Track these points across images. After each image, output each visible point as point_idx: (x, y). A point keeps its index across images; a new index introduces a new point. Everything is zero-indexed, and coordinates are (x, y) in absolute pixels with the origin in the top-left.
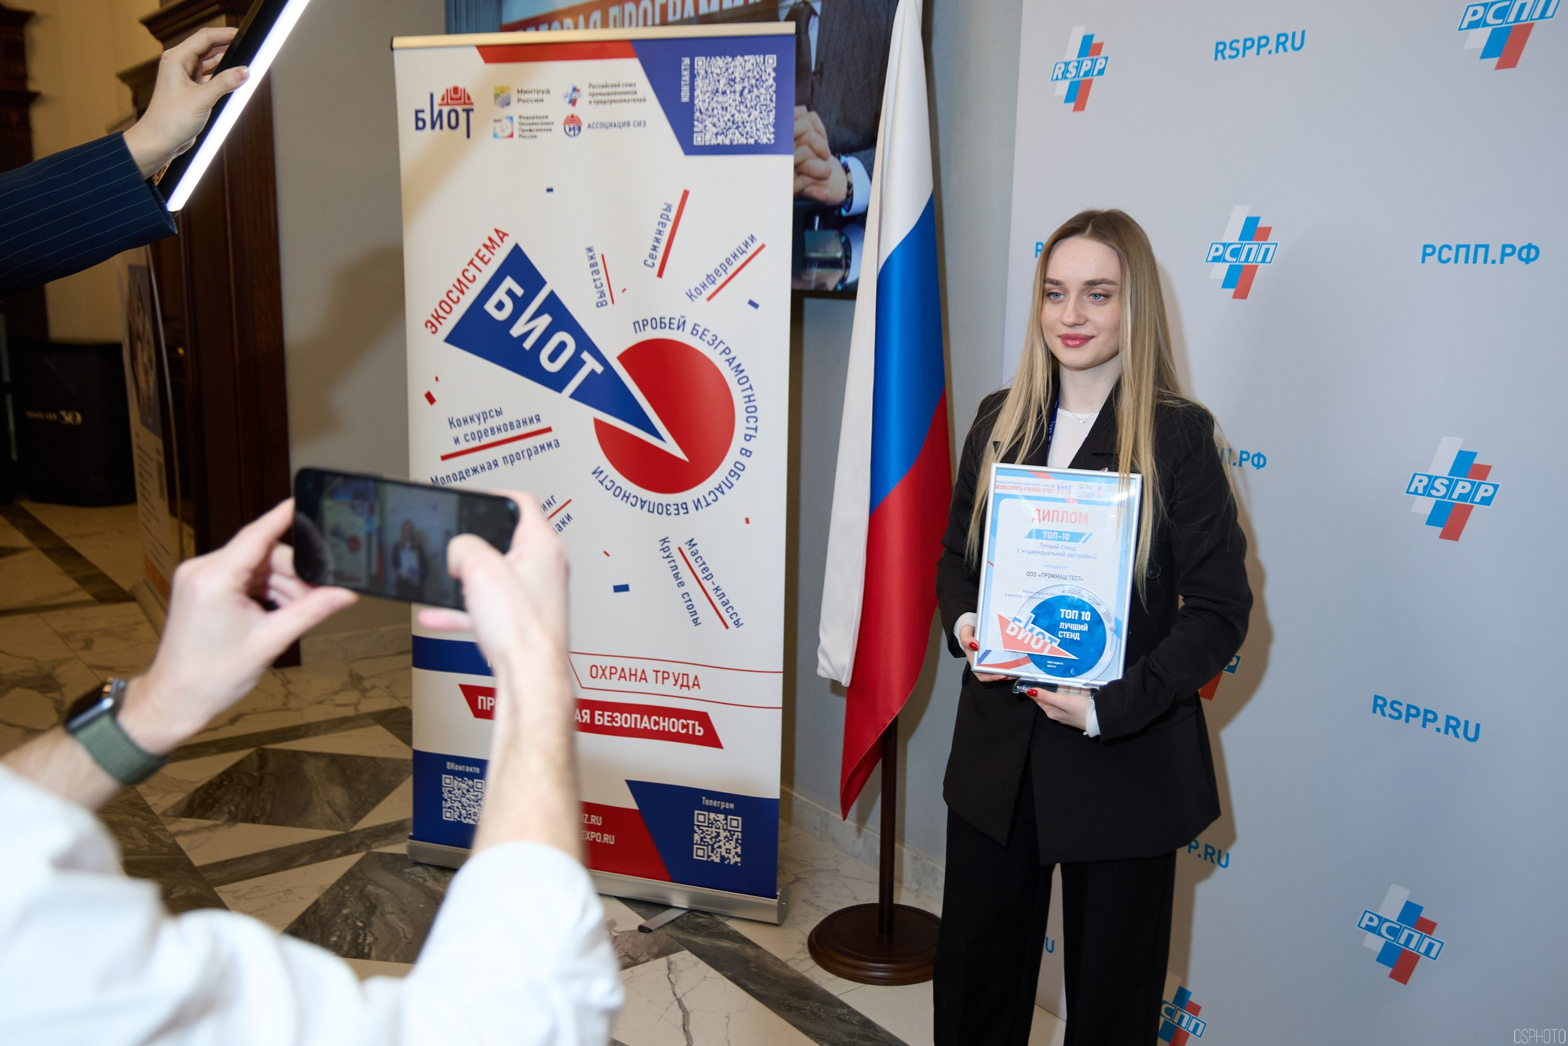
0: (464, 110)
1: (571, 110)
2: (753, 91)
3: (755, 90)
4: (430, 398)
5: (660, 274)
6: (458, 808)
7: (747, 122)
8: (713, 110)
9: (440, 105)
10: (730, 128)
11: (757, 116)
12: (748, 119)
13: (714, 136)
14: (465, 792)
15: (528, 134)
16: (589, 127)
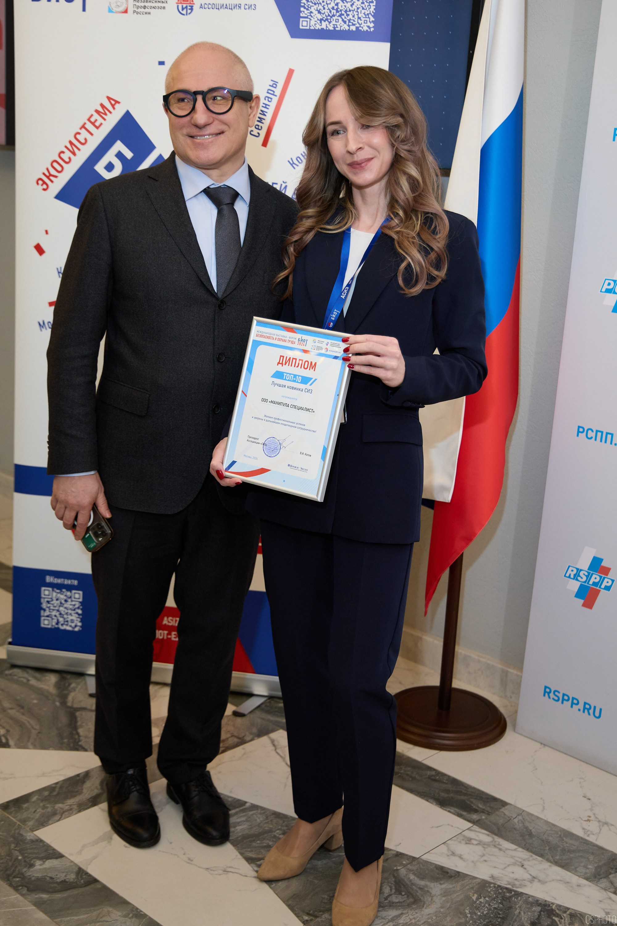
4: (39, 249)
5: (265, 144)
6: (55, 616)
7: (350, 11)
10: (334, 16)
11: (359, 6)
12: (351, 9)
13: (319, 22)
14: (63, 602)
15: (143, 10)
16: (201, 7)
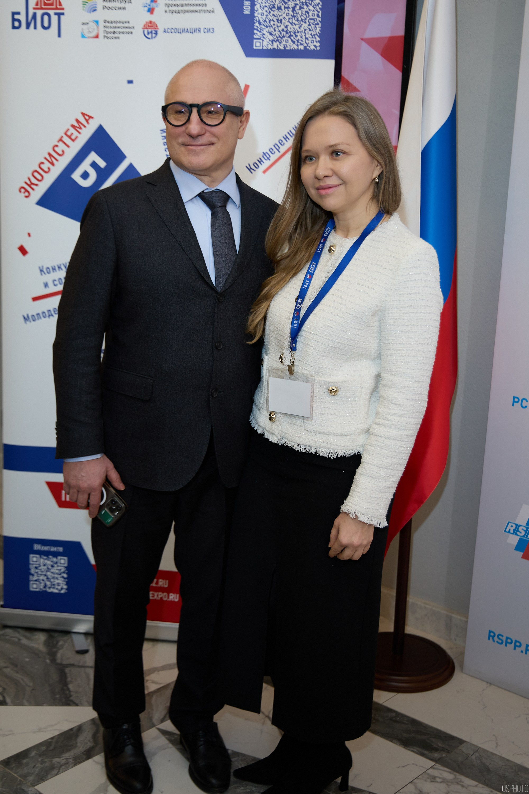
0: (56, 14)
1: (149, 17)
2: (303, 8)
3: (305, 7)
4: (23, 250)
6: (43, 580)
7: (298, 32)
8: (270, 22)
9: (34, 9)
10: (284, 37)
11: (306, 28)
12: (299, 30)
13: (270, 42)
14: (50, 567)
15: (112, 35)
16: (165, 31)
